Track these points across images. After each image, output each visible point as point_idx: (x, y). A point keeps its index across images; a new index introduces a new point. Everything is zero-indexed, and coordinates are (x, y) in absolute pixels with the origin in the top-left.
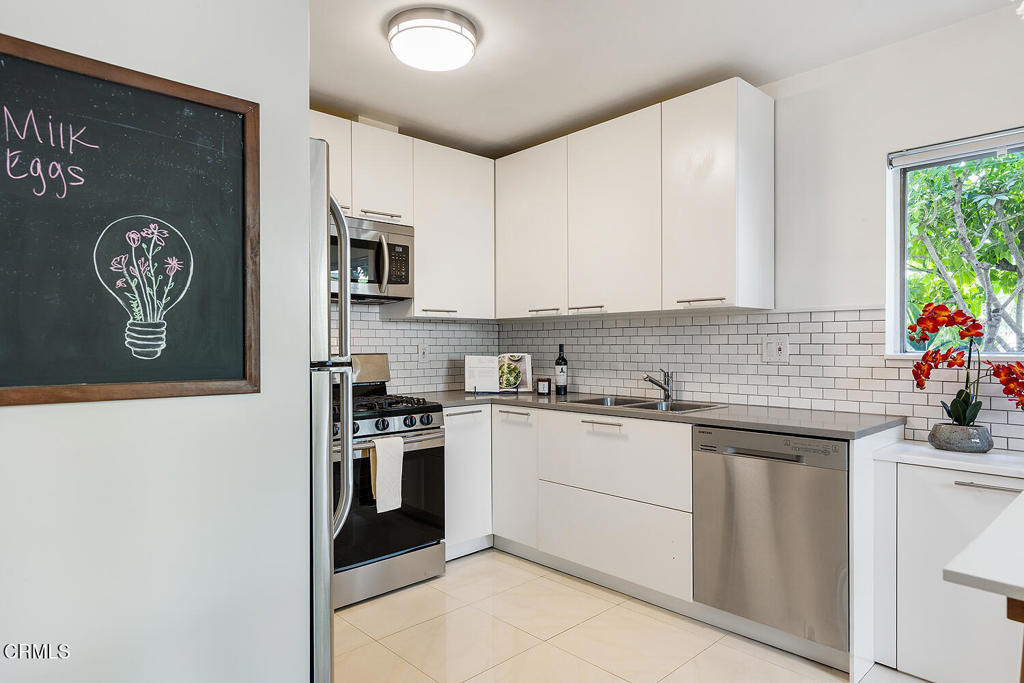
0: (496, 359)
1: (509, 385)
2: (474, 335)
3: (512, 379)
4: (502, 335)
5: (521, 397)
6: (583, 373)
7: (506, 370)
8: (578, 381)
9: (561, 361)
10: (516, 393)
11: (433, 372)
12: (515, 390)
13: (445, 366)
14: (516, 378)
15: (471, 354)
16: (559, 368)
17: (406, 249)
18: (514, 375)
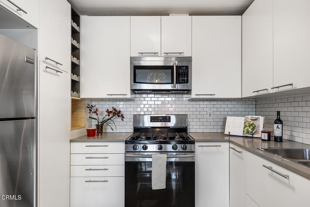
0: (243, 118)
1: (248, 132)
2: (240, 106)
3: (250, 130)
4: (258, 106)
5: (255, 140)
6: (297, 129)
7: (248, 125)
8: (295, 134)
9: (279, 121)
10: (252, 137)
11: (216, 123)
12: (251, 136)
13: (222, 121)
14: (253, 129)
15: (231, 115)
16: (276, 126)
17: (187, 67)
18: (252, 127)
